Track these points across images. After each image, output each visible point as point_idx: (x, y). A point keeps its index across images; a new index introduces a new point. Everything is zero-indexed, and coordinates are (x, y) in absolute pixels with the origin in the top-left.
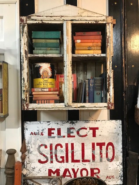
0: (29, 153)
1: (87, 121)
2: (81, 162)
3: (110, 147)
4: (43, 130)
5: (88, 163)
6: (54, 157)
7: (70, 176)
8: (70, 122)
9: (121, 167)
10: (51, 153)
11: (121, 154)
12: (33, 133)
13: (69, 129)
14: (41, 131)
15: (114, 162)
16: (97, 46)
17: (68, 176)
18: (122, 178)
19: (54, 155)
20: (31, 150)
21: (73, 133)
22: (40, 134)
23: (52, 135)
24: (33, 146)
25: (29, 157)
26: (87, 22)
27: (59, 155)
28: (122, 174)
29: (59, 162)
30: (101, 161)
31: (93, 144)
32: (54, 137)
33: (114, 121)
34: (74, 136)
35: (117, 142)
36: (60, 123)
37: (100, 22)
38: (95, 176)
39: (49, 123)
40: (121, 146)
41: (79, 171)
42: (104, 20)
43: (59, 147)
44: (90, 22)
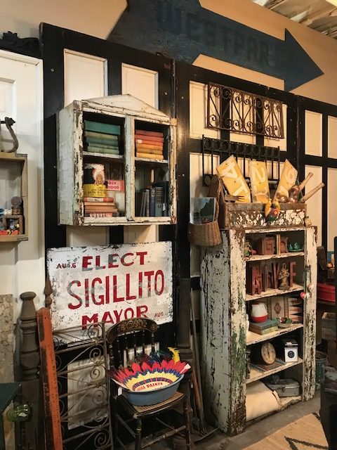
0: (55, 296)
1: (133, 244)
2: (125, 300)
3: (159, 276)
4: (76, 259)
5: (134, 300)
6: (90, 298)
7: (112, 321)
8: (112, 246)
9: (171, 299)
10: (87, 292)
11: (172, 283)
12: (61, 265)
13: (111, 257)
14: (72, 262)
15: (163, 295)
16: (159, 150)
17: (108, 322)
18: (172, 314)
19: (90, 295)
20: (59, 291)
21: (116, 261)
22: (71, 266)
23: (89, 266)
24: (61, 285)
25: (54, 302)
26: (151, 121)
27: (97, 294)
28: (172, 308)
29: (97, 304)
30: (149, 295)
31: (140, 275)
32: (91, 269)
33: (164, 243)
34: (117, 266)
35: (167, 269)
36: (99, 248)
37: (164, 123)
38: (142, 316)
39: (84, 249)
40: (171, 274)
41: (123, 312)
42: (168, 122)
43: (97, 283)
44: (154, 121)
